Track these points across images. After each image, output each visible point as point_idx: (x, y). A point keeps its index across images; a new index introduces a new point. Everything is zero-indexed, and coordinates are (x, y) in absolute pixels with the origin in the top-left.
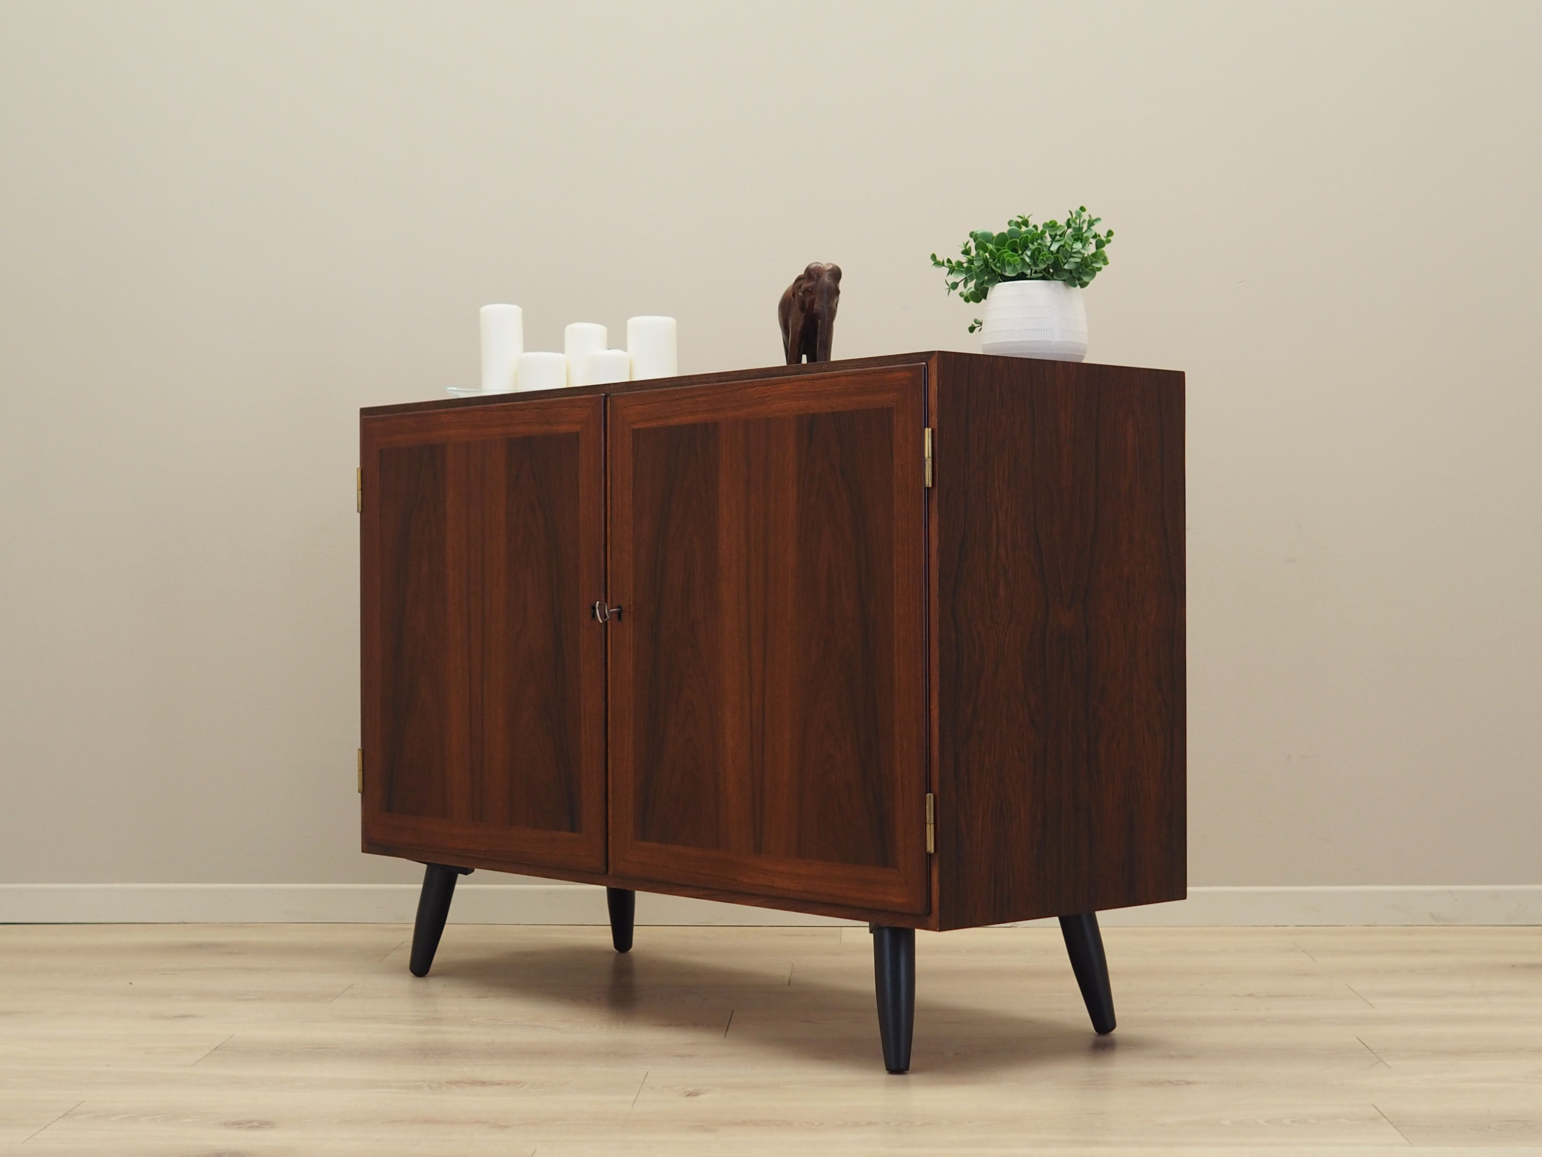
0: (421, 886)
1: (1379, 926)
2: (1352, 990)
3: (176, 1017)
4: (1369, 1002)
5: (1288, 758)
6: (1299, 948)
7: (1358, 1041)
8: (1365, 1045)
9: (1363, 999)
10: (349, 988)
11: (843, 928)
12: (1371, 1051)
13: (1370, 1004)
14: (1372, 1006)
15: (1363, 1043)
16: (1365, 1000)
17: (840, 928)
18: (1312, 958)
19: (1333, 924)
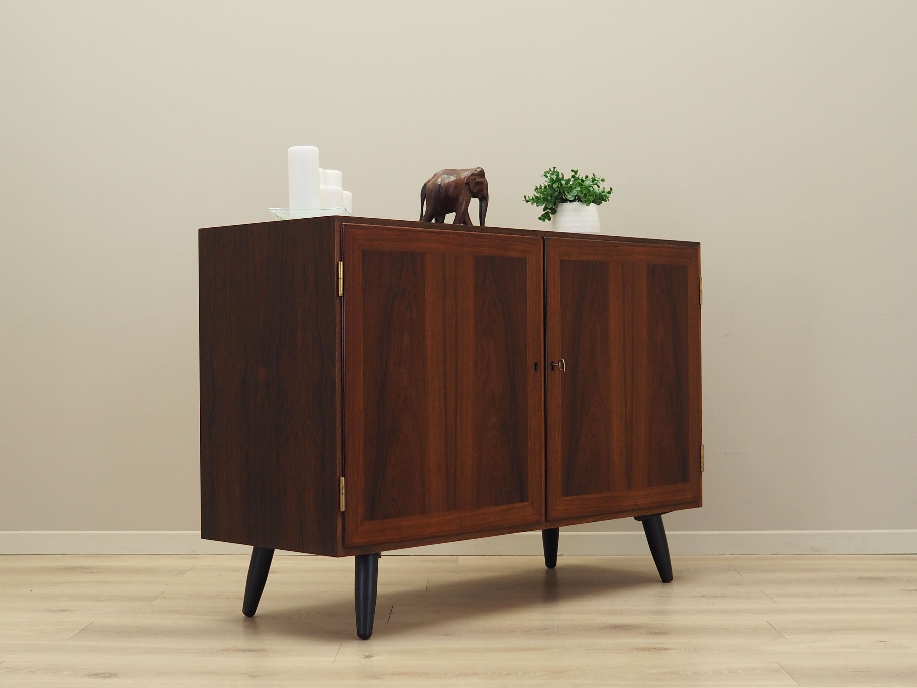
0: (200, 532)
1: (780, 555)
2: (764, 593)
3: (59, 611)
4: (774, 600)
5: (725, 454)
6: (732, 568)
7: (767, 623)
8: (772, 626)
9: (771, 598)
10: (162, 593)
11: (458, 557)
12: (775, 629)
13: (774, 601)
14: (776, 602)
15: (770, 624)
16: (772, 599)
17: (457, 557)
18: (740, 574)
19: (752, 554)
